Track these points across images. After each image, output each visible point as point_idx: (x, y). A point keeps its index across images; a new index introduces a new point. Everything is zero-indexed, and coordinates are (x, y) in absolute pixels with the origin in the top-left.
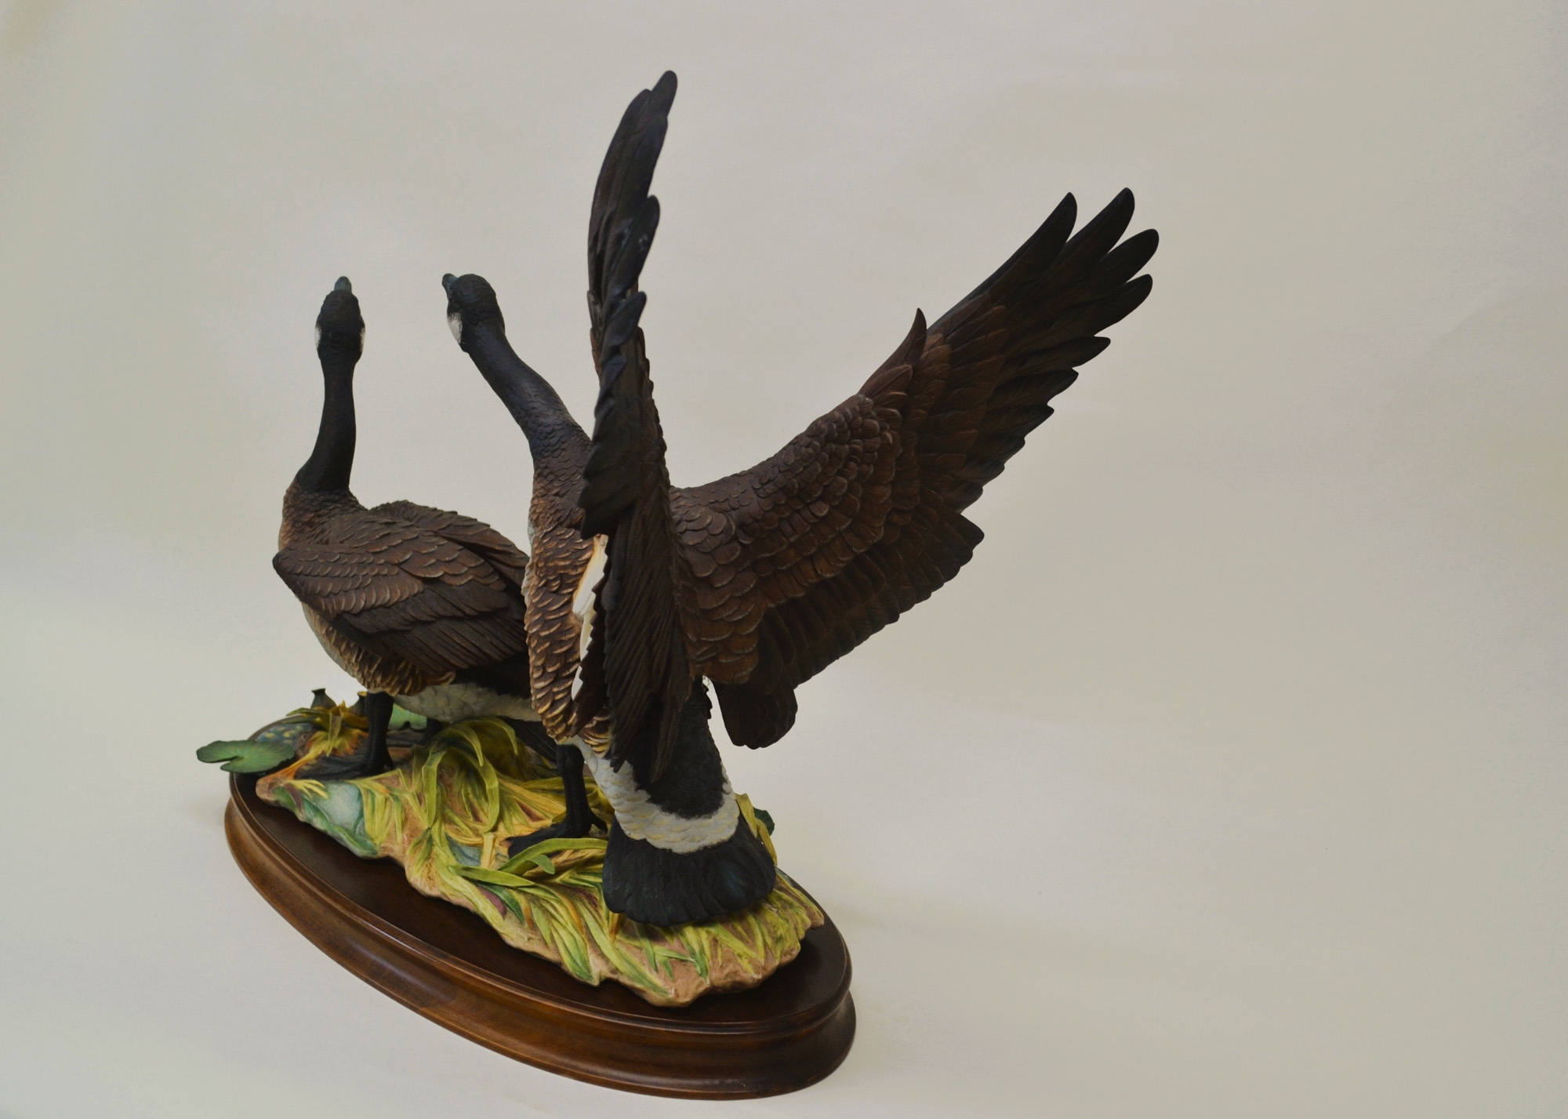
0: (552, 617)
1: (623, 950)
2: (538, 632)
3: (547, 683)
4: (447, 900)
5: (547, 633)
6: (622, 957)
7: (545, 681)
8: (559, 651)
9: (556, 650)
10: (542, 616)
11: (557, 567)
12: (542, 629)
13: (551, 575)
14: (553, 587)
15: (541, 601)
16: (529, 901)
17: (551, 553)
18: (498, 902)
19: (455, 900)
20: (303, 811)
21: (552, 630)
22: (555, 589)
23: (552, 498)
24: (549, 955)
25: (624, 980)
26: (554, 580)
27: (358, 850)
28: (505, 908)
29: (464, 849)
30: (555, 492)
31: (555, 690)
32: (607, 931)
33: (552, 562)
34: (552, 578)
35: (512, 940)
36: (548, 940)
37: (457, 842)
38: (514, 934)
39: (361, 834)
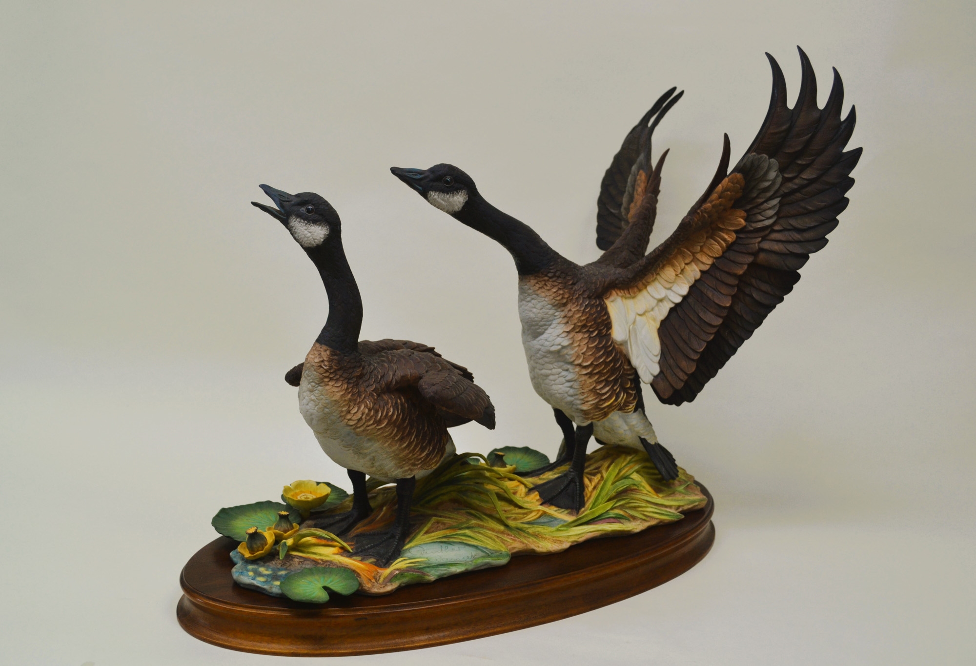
0: (611, 349)
1: (670, 498)
2: (604, 360)
3: (610, 387)
4: (575, 543)
5: (611, 358)
6: (675, 500)
7: (608, 386)
8: (618, 365)
9: (616, 365)
10: (605, 350)
11: (603, 321)
12: (607, 357)
13: (601, 327)
14: (603, 333)
15: (599, 343)
16: (621, 509)
17: (596, 314)
18: (612, 520)
19: (582, 539)
20: (429, 574)
21: (613, 355)
22: (604, 333)
23: (571, 287)
24: (653, 523)
25: (686, 508)
26: (603, 329)
27: (504, 561)
28: (618, 519)
29: (539, 521)
30: (571, 282)
31: (615, 388)
32: (655, 497)
33: (600, 319)
34: (602, 328)
35: (636, 529)
36: (644, 518)
37: (530, 521)
38: (636, 527)
39: (492, 553)
